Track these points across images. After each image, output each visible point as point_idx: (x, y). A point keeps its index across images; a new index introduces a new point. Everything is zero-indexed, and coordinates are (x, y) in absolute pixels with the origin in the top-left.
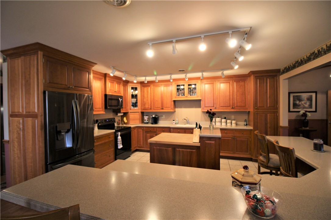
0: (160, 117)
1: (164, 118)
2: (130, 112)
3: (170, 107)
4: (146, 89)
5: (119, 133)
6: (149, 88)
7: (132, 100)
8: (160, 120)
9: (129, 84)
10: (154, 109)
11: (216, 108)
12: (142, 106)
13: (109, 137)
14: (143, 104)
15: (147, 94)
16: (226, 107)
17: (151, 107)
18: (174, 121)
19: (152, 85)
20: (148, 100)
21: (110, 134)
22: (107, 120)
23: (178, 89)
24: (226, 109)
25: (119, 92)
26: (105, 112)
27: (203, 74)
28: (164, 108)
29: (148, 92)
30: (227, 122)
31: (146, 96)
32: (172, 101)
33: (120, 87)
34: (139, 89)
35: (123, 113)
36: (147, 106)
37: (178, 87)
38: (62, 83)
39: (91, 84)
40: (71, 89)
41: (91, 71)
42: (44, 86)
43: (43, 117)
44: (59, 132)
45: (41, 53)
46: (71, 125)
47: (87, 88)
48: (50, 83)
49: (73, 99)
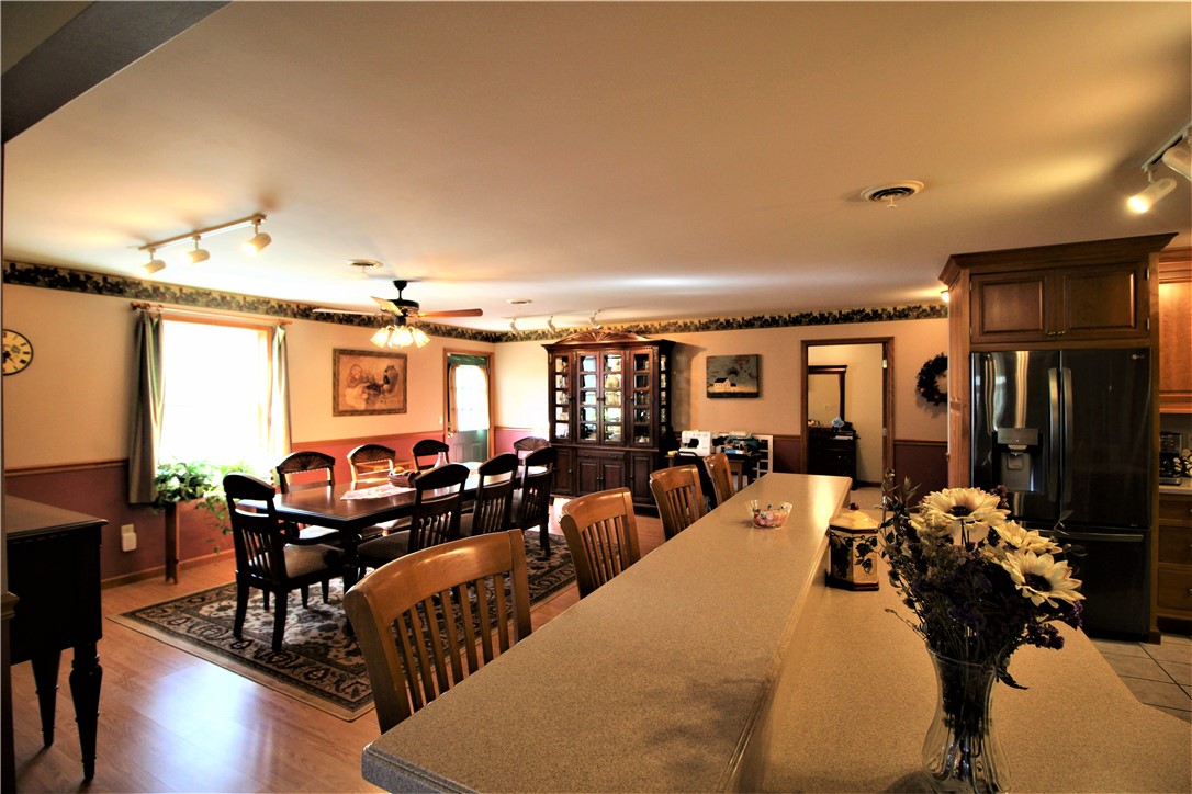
38: (1027, 327)
39: (1152, 311)
40: (1056, 338)
41: (1152, 265)
42: (971, 343)
43: (967, 409)
44: (1004, 448)
45: (965, 273)
46: (1040, 436)
47: (1130, 326)
48: (988, 332)
49: (1052, 367)
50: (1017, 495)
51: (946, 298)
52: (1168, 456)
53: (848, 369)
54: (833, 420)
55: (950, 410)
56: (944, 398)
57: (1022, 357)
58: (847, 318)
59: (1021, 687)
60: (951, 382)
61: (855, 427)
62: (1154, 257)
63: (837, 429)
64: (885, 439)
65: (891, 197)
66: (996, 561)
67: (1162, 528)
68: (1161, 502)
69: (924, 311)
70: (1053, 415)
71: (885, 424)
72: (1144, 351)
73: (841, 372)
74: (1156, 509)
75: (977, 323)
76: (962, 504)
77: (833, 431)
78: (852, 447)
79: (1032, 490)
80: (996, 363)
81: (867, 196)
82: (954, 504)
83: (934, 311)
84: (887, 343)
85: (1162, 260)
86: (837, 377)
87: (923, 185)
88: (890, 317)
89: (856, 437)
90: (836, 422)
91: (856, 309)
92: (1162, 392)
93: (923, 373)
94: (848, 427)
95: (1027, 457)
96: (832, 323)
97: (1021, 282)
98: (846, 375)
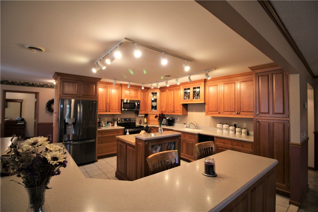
0: (176, 120)
1: (179, 121)
2: (150, 114)
3: (179, 110)
4: (163, 93)
5: (128, 130)
6: (165, 93)
7: (152, 104)
8: (176, 123)
9: (150, 90)
10: (168, 112)
11: (219, 113)
12: (160, 109)
13: (118, 132)
14: (161, 107)
15: (164, 98)
16: (230, 112)
17: (166, 110)
18: (184, 125)
19: (167, 90)
20: (164, 104)
21: (120, 130)
22: (127, 120)
23: (185, 93)
24: (230, 114)
25: (137, 97)
26: (121, 113)
27: (189, 78)
28: (175, 111)
29: (164, 96)
30: (236, 130)
31: (163, 100)
32: (181, 104)
33: (137, 93)
34: (158, 94)
35: (145, 114)
36: (163, 109)
37: (185, 91)
38: (73, 94)
39: (98, 93)
40: (80, 97)
41: (98, 84)
42: (60, 96)
43: (58, 114)
44: (67, 123)
45: (59, 78)
46: (75, 120)
47: (93, 96)
48: (64, 94)
49: (78, 104)
50: (71, 135)
51: (55, 83)
52: (99, 123)
53: (23, 101)
54: (17, 118)
55: (54, 114)
56: (53, 111)
57: (73, 101)
58: (23, 84)
59: (50, 188)
60: (55, 106)
61: (26, 120)
62: (98, 82)
63: (18, 121)
64: (35, 123)
65: (35, 50)
66: (44, 156)
67: (98, 137)
68: (98, 132)
69: (49, 86)
70: (78, 115)
71: (35, 118)
72: (96, 101)
73: (21, 102)
74: (97, 134)
75: (61, 91)
76: (35, 142)
77: (17, 121)
78: (24, 126)
79: (73, 133)
80: (67, 102)
81: (27, 47)
82: (33, 142)
83: (51, 86)
84: (37, 94)
85: (100, 83)
86: (20, 103)
87: (45, 50)
88: (38, 86)
89: (25, 123)
90: (18, 119)
91: (26, 82)
92: (99, 110)
93: (48, 103)
94: (23, 120)
95: (72, 125)
96: (16, 85)
97: (73, 82)
98: (23, 103)
